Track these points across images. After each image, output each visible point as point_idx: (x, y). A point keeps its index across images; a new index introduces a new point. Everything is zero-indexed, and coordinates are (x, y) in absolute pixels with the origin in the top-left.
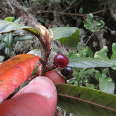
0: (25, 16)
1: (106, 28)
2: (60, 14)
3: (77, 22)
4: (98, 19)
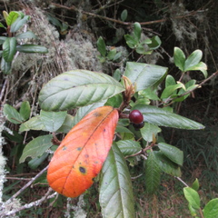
1: (163, 51)
2: (88, 15)
3: (117, 34)
4: (151, 34)
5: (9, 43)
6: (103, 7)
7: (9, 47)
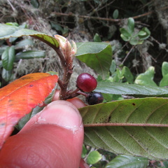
0: (33, 20)
1: (153, 39)
2: (84, 18)
3: (110, 31)
4: (140, 26)
5: (8, 52)
6: (96, 10)
7: (8, 56)
